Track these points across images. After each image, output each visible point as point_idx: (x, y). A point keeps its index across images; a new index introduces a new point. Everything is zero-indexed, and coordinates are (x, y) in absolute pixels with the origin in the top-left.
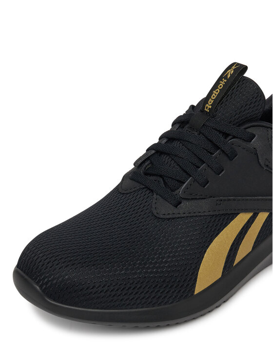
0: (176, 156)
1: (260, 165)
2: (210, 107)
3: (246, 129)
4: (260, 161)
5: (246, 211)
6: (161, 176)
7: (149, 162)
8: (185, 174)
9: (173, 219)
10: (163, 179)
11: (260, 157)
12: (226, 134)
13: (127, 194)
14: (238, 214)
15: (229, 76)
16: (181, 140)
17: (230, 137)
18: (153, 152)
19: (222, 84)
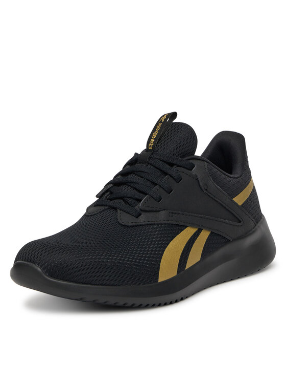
0: (132, 182)
1: (201, 188)
2: (153, 144)
3: (188, 160)
4: (201, 184)
5: (193, 226)
6: (122, 198)
7: (109, 193)
8: (141, 194)
9: (136, 226)
10: (124, 200)
11: (200, 181)
12: (172, 164)
13: (94, 215)
14: (186, 227)
15: (163, 121)
16: (135, 171)
17: (175, 166)
18: (111, 185)
19: (159, 127)
